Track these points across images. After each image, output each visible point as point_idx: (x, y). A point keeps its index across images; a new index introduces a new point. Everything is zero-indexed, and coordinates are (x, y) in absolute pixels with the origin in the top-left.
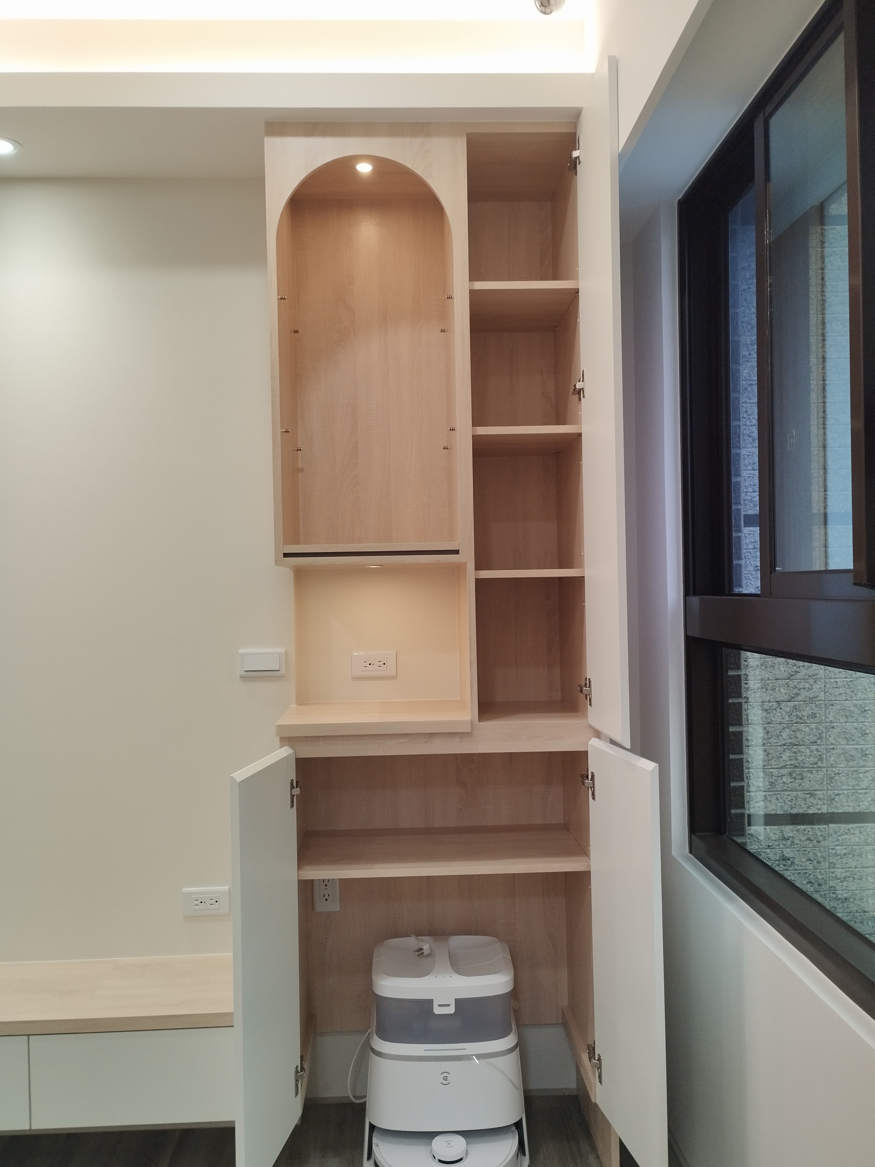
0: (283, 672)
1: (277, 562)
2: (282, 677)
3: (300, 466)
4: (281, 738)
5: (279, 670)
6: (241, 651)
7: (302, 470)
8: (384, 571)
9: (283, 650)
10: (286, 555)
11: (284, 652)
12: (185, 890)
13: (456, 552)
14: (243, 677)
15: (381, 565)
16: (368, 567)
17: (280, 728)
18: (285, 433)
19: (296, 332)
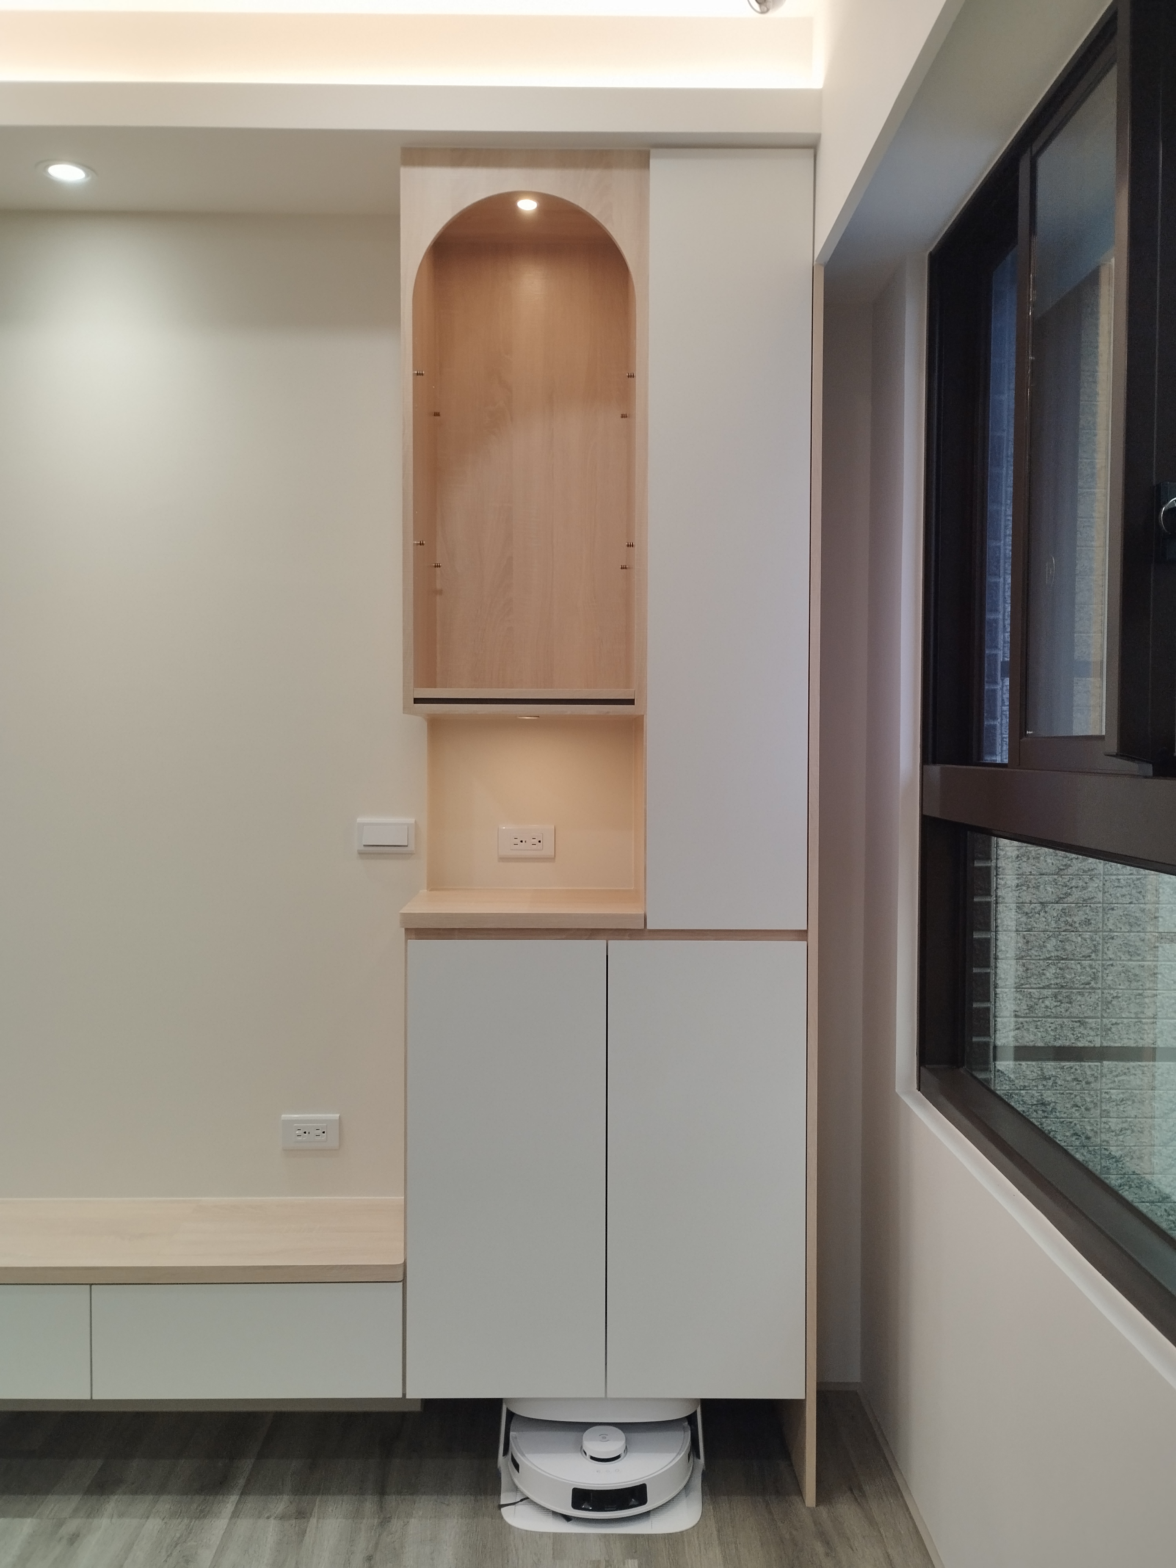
0: (411, 848)
1: (406, 710)
2: (411, 854)
3: (438, 587)
4: (407, 930)
5: (407, 846)
6: (360, 820)
7: (440, 592)
8: (540, 725)
9: (411, 820)
10: (417, 701)
11: (413, 822)
12: (285, 1116)
13: (631, 702)
14: (361, 854)
15: (537, 717)
16: (520, 718)
17: (406, 917)
18: (419, 546)
19: (437, 414)
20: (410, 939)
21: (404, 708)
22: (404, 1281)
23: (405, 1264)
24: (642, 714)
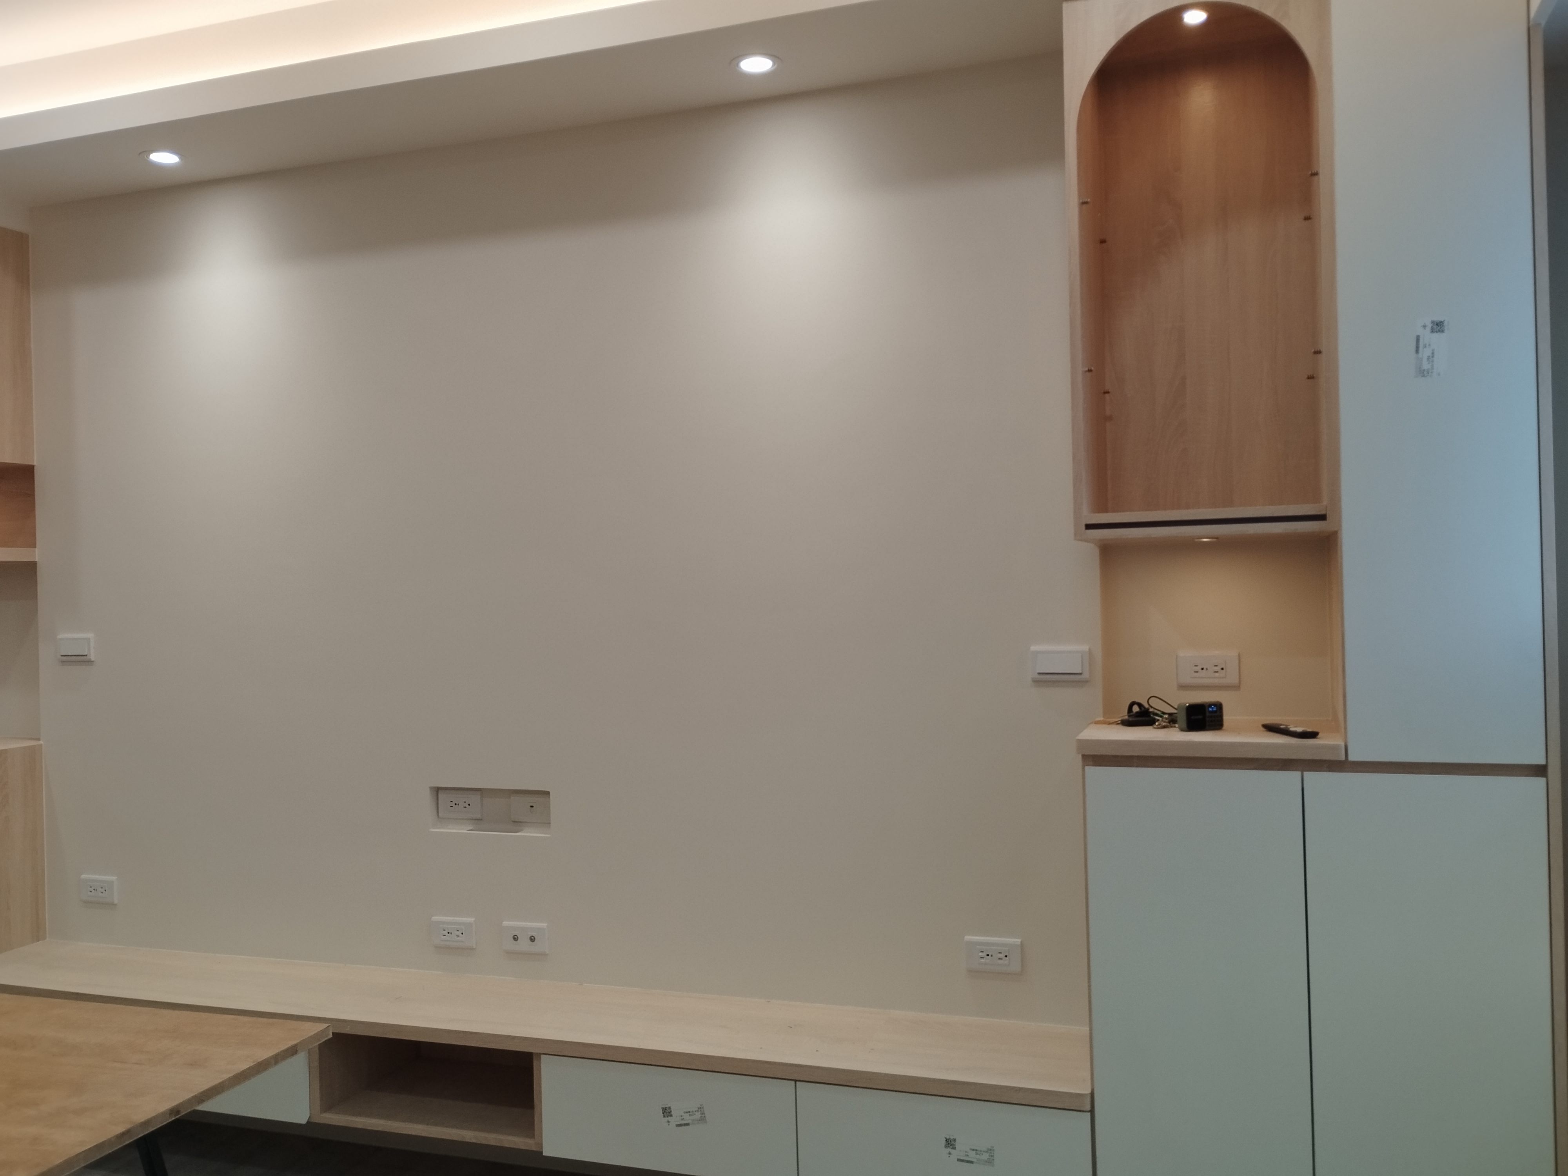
0: (1086, 675)
1: (1077, 536)
2: (1085, 682)
3: (1108, 413)
4: (1083, 756)
5: (1081, 674)
6: (1033, 648)
7: (1110, 418)
8: (1221, 546)
9: (1086, 648)
10: (1089, 527)
11: (1087, 650)
12: (968, 938)
13: (1322, 517)
14: (1036, 682)
15: (1215, 538)
16: (1196, 540)
17: (1082, 744)
18: (1088, 373)
19: (1103, 241)
20: (1088, 766)
21: (1075, 534)
22: (1092, 1111)
23: (1092, 1095)
24: (1336, 529)
